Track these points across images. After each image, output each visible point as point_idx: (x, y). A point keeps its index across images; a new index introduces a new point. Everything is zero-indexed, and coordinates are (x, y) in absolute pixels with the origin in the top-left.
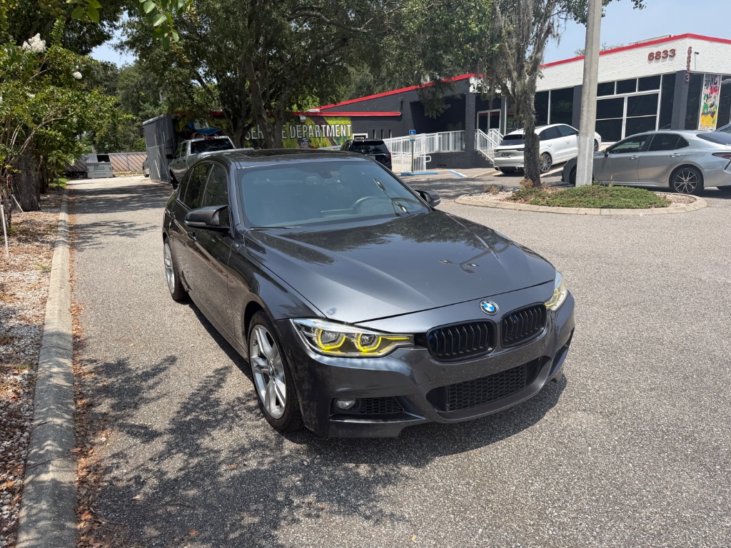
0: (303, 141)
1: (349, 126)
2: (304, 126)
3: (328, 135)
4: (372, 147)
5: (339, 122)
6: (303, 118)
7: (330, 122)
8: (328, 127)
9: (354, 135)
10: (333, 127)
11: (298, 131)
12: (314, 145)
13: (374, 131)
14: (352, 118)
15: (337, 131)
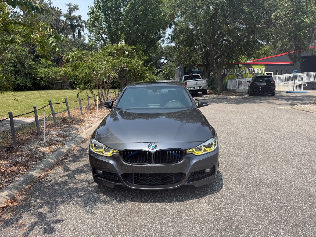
0: (239, 75)
1: (263, 69)
2: (240, 69)
3: (252, 73)
4: (266, 79)
5: (259, 67)
6: (240, 65)
7: (254, 67)
8: (253, 69)
9: (266, 73)
10: (255, 69)
11: (237, 71)
12: (245, 77)
13: (277, 71)
14: (266, 65)
15: (257, 71)
